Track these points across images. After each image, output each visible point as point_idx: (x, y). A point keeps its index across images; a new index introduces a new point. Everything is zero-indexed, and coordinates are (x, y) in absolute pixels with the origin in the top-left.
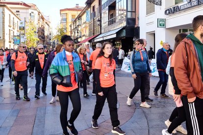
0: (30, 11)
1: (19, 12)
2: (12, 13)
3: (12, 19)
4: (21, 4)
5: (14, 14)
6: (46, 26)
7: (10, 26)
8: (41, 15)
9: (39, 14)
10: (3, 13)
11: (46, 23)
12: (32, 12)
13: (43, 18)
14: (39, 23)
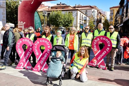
0: (93, 10)
1: (87, 11)
2: (82, 12)
3: (81, 16)
4: (89, 7)
5: (83, 13)
6: (103, 18)
7: (80, 19)
8: (99, 12)
9: (98, 11)
10: (77, 13)
11: (103, 16)
12: (94, 11)
13: (100, 13)
14: (97, 16)
